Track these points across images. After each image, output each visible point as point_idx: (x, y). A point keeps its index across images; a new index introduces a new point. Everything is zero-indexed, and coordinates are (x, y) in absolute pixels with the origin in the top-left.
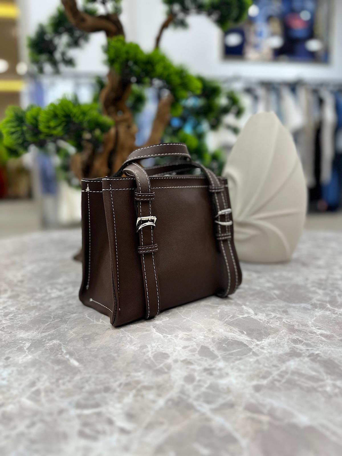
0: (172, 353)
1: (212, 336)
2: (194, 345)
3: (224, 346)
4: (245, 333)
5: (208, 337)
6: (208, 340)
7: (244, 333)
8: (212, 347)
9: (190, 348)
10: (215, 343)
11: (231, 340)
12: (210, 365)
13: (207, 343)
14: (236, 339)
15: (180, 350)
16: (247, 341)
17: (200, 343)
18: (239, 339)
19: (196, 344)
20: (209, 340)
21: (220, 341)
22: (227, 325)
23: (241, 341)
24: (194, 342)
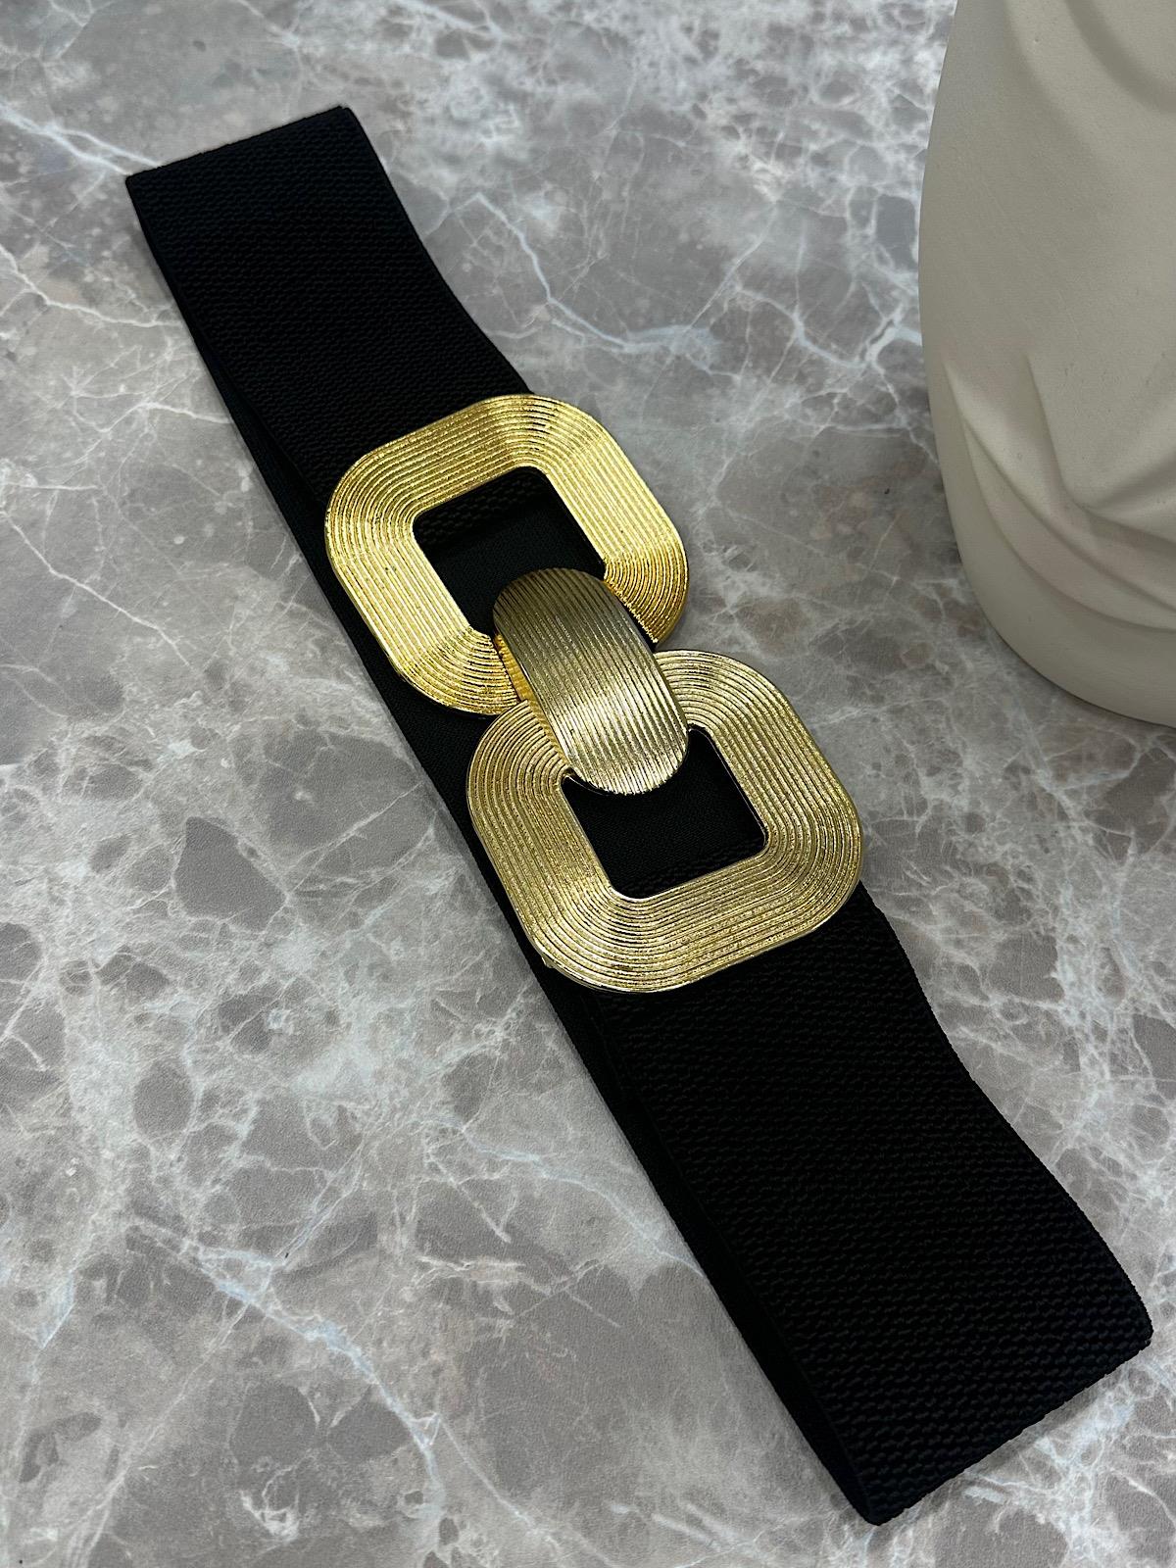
0: (45, 917)
2: (151, 822)
6: (219, 766)
9: (135, 852)
12: (249, 972)
13: (214, 790)
15: (87, 879)
17: (179, 804)
19: (157, 812)
20: (224, 763)
24: (147, 796)
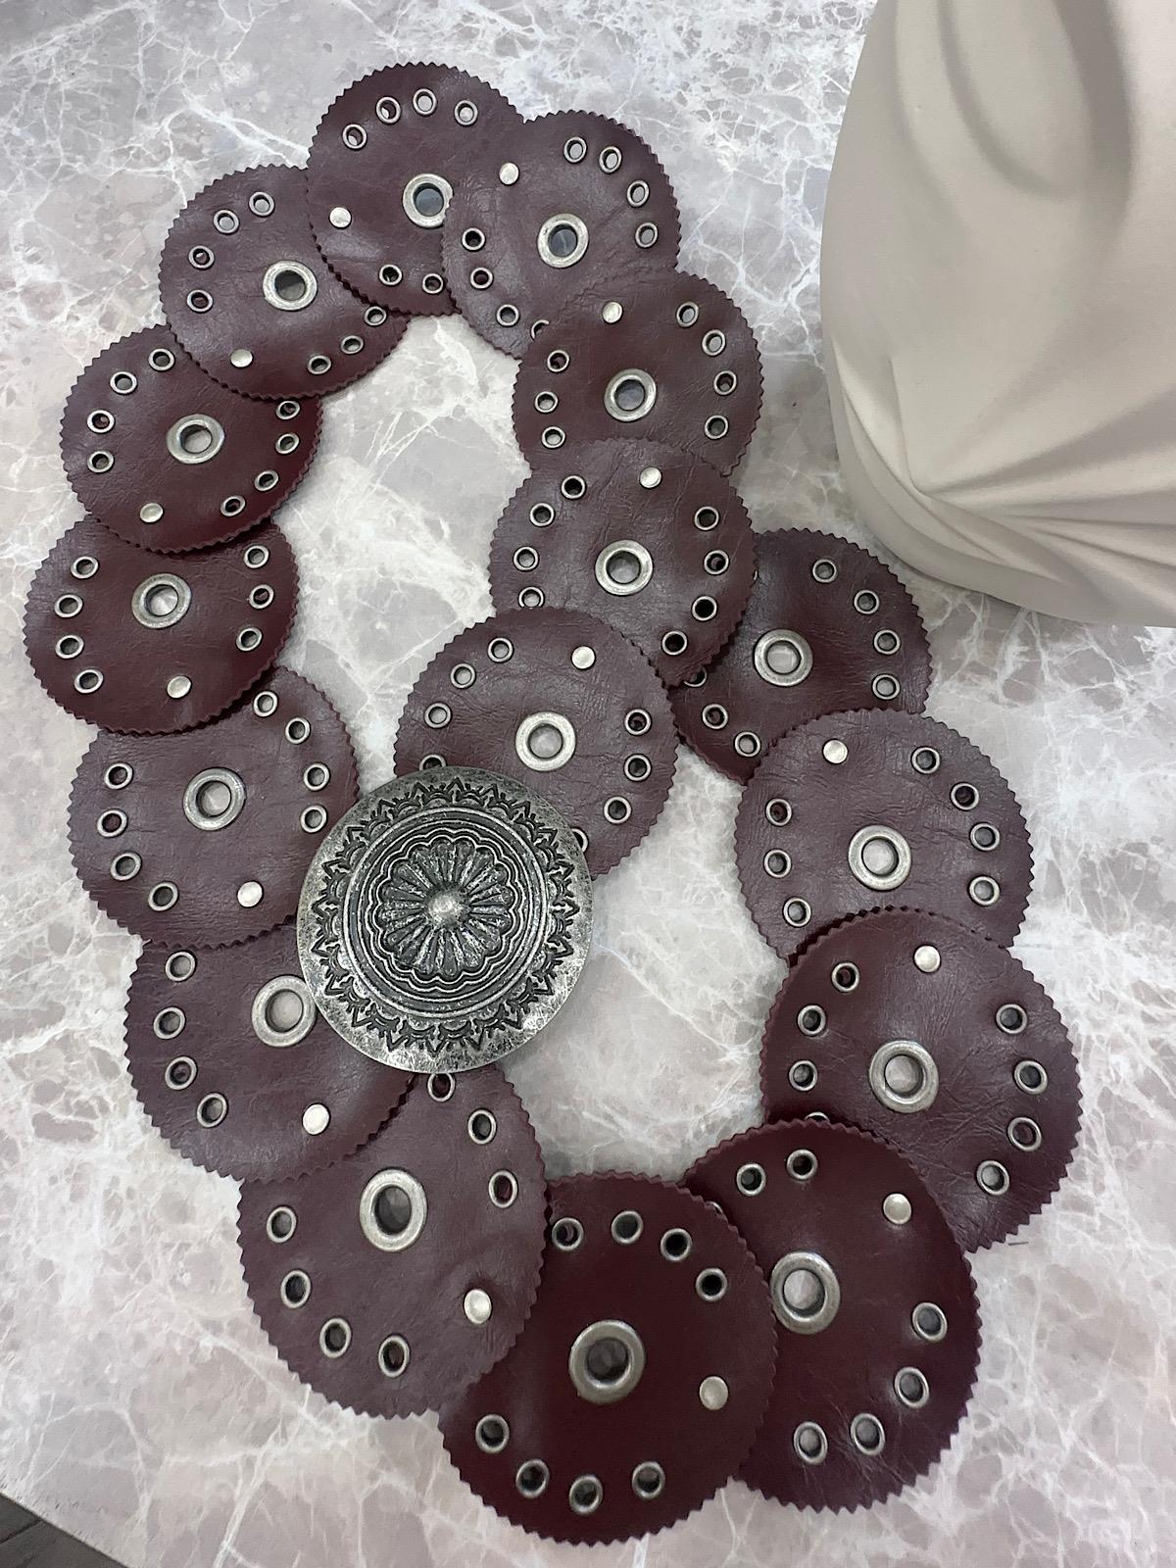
1: (340, 575)
3: (380, 632)
4: (445, 527)
5: (324, 581)
7: (442, 532)
8: (344, 643)
10: (350, 619)
11: (402, 584)
14: (417, 580)
16: (452, 579)
18: (424, 574)
21: (364, 600)
22: (386, 489)
23: (431, 586)
